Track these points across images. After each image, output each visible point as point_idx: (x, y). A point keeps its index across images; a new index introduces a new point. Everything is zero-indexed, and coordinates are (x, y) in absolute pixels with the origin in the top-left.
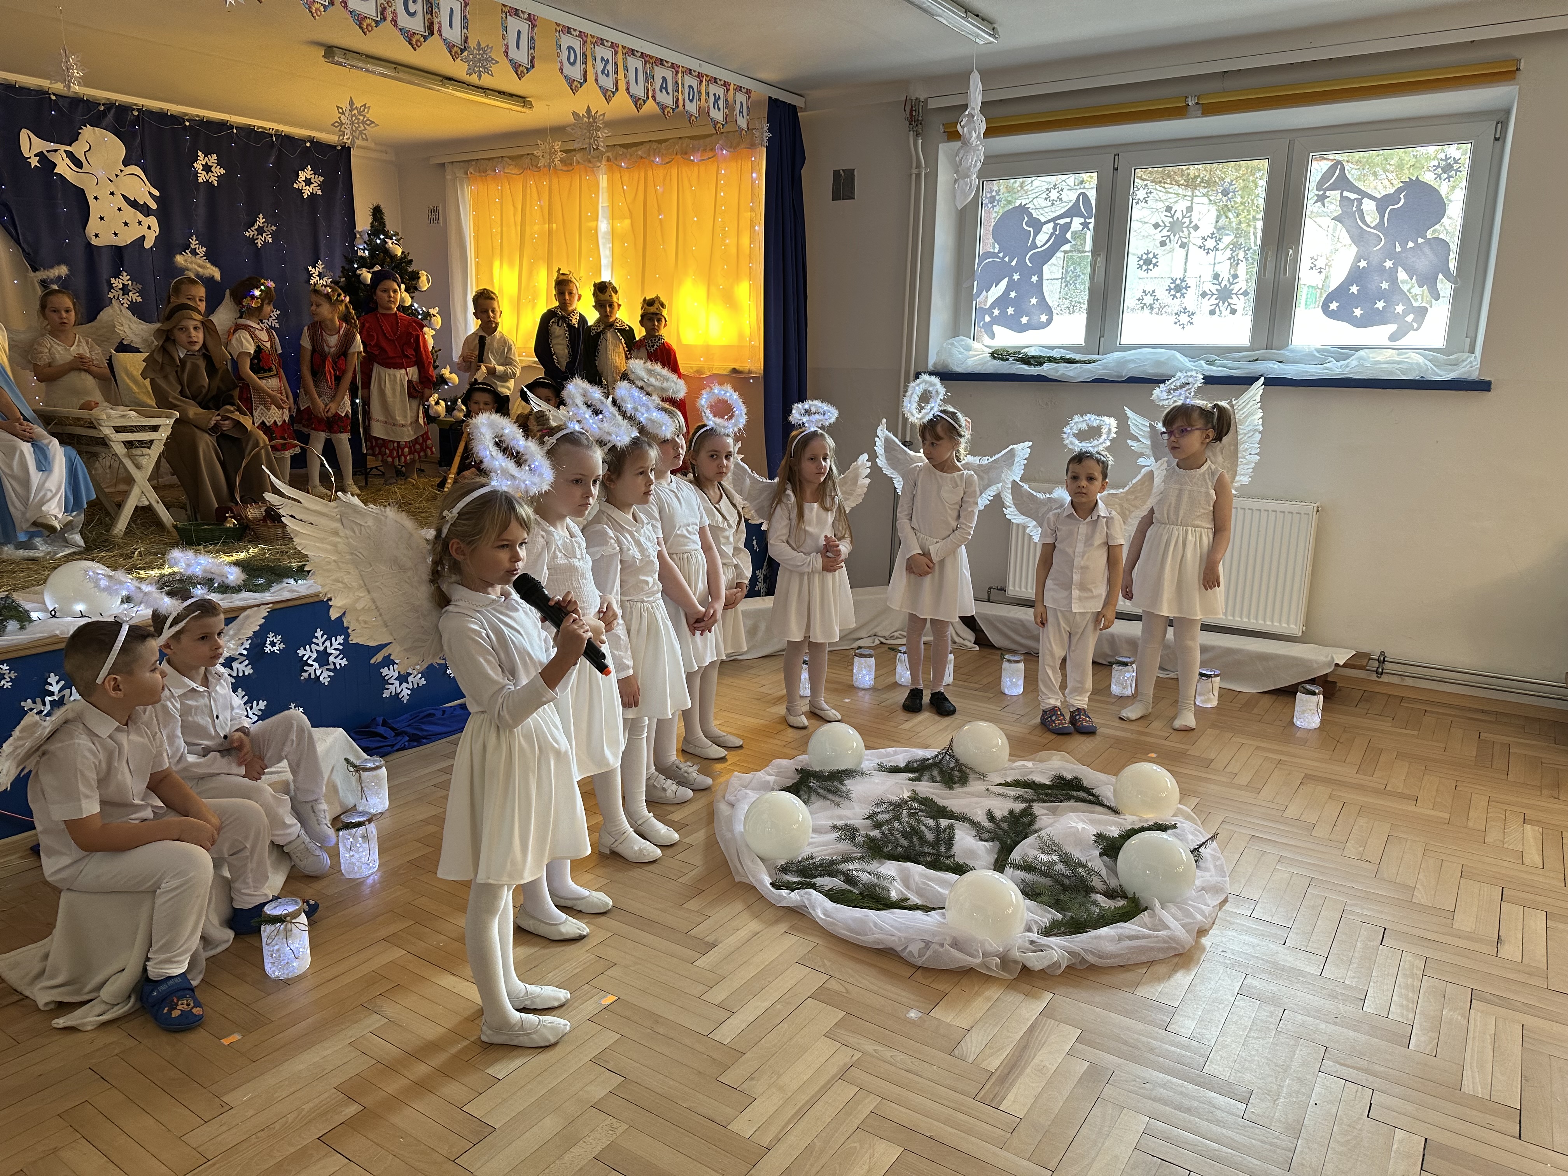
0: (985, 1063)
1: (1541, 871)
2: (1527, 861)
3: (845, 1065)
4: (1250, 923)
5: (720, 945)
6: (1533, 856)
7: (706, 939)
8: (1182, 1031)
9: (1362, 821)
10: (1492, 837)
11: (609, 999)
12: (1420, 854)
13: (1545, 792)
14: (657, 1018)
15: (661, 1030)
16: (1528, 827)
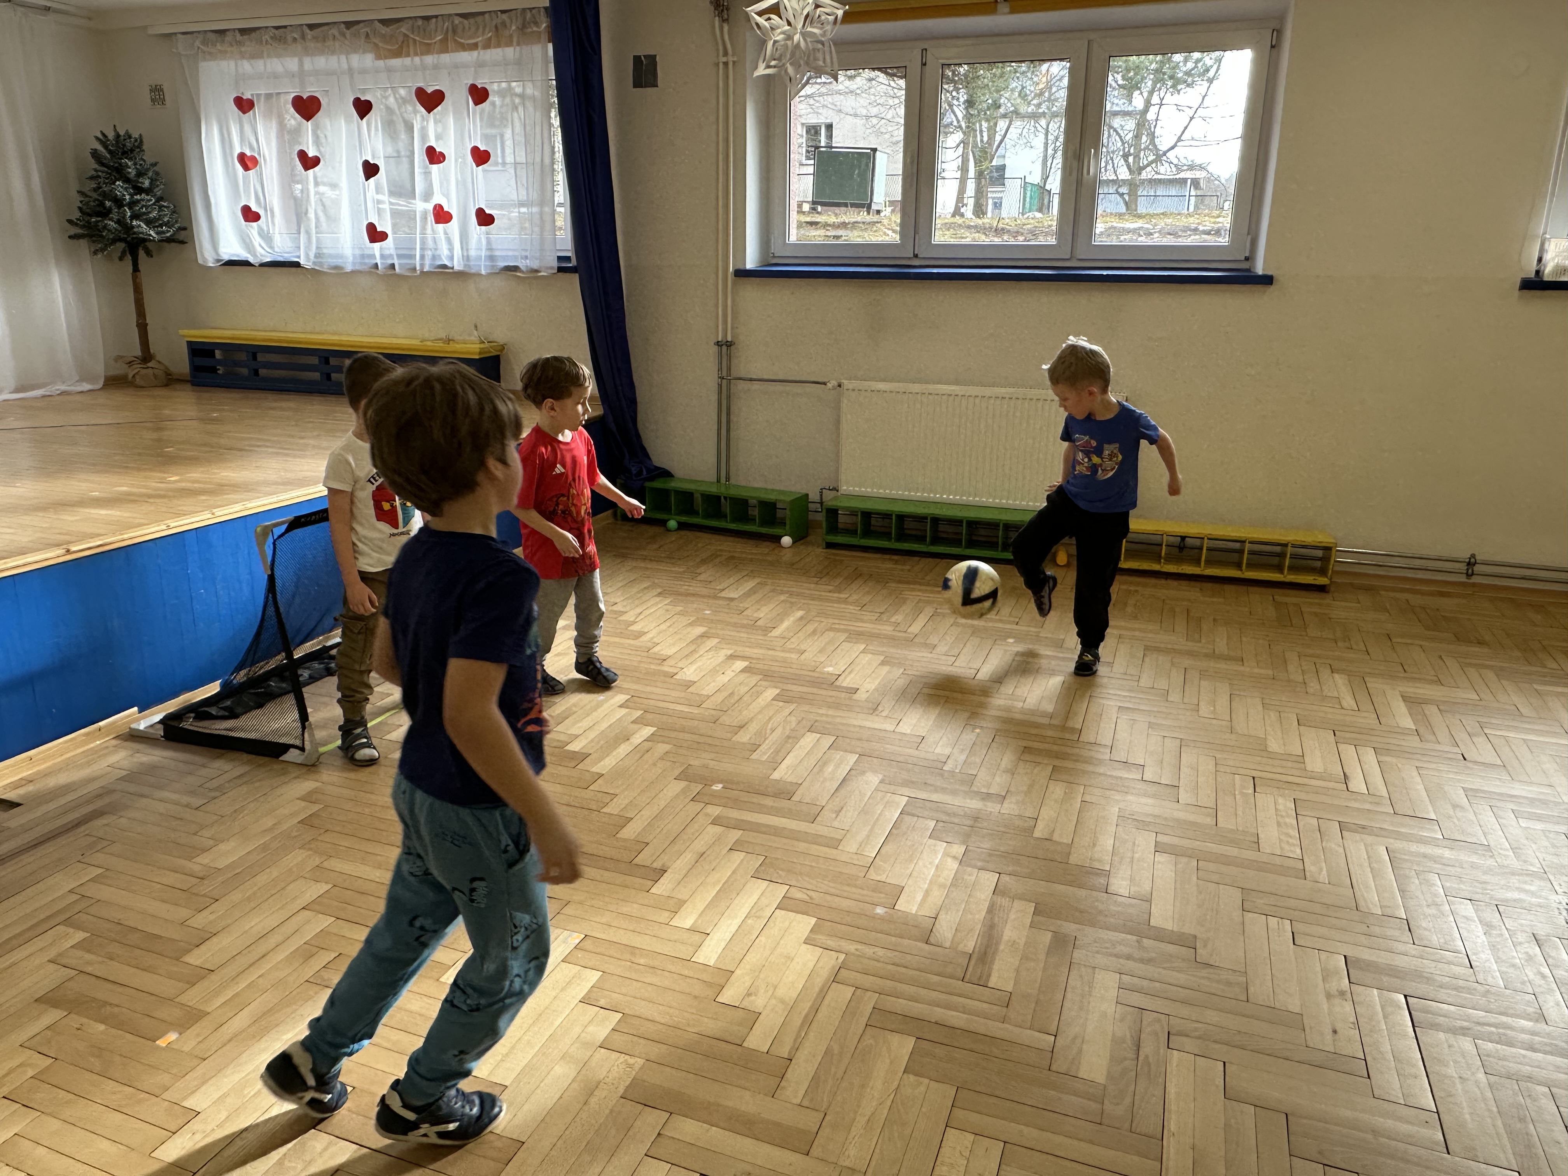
0: (962, 946)
1: (1357, 713)
2: (1345, 704)
3: (833, 967)
4: (1141, 786)
5: (669, 870)
6: (1348, 701)
7: (655, 865)
8: (1122, 891)
9: (1204, 683)
10: (1313, 686)
11: (576, 939)
12: (1260, 708)
13: (1340, 644)
14: (633, 950)
15: (642, 961)
16: (1336, 676)
